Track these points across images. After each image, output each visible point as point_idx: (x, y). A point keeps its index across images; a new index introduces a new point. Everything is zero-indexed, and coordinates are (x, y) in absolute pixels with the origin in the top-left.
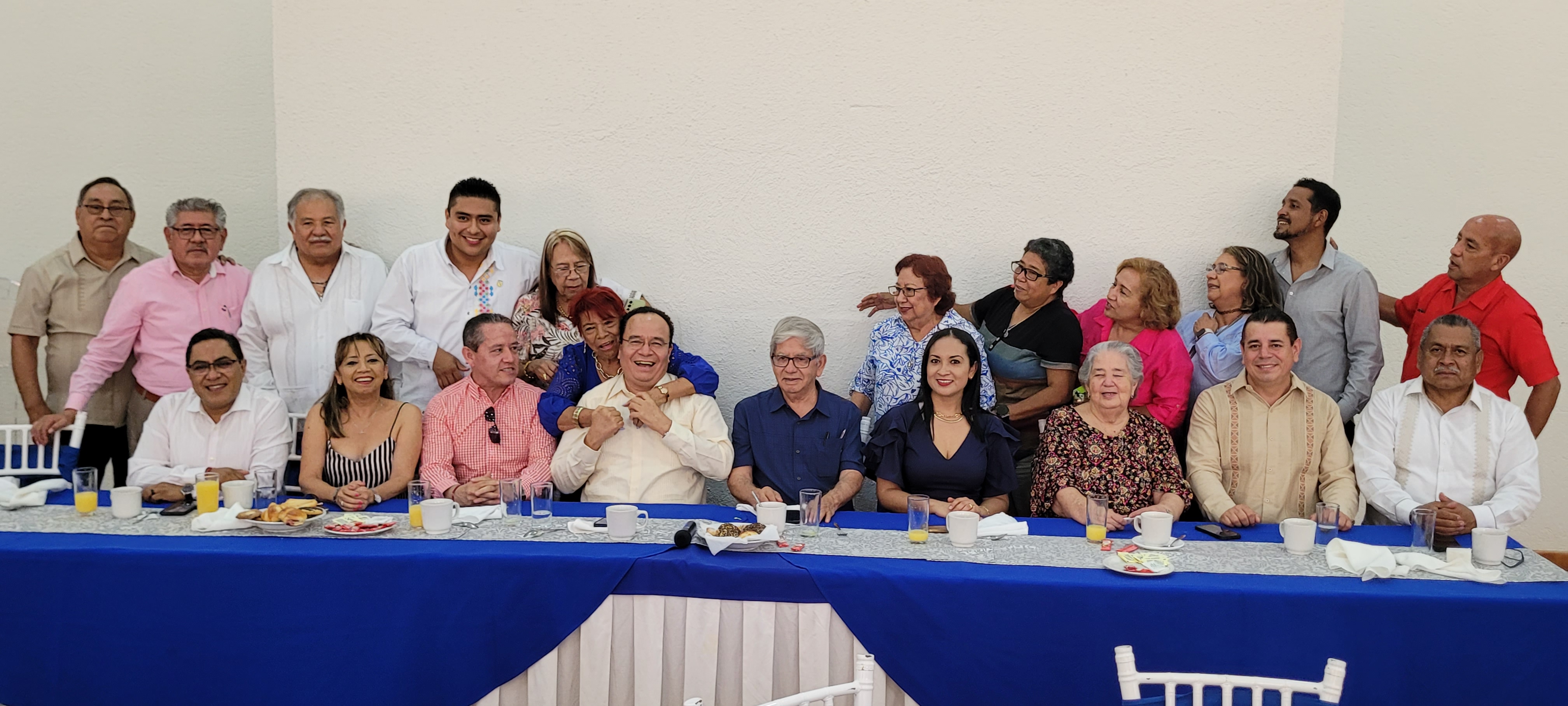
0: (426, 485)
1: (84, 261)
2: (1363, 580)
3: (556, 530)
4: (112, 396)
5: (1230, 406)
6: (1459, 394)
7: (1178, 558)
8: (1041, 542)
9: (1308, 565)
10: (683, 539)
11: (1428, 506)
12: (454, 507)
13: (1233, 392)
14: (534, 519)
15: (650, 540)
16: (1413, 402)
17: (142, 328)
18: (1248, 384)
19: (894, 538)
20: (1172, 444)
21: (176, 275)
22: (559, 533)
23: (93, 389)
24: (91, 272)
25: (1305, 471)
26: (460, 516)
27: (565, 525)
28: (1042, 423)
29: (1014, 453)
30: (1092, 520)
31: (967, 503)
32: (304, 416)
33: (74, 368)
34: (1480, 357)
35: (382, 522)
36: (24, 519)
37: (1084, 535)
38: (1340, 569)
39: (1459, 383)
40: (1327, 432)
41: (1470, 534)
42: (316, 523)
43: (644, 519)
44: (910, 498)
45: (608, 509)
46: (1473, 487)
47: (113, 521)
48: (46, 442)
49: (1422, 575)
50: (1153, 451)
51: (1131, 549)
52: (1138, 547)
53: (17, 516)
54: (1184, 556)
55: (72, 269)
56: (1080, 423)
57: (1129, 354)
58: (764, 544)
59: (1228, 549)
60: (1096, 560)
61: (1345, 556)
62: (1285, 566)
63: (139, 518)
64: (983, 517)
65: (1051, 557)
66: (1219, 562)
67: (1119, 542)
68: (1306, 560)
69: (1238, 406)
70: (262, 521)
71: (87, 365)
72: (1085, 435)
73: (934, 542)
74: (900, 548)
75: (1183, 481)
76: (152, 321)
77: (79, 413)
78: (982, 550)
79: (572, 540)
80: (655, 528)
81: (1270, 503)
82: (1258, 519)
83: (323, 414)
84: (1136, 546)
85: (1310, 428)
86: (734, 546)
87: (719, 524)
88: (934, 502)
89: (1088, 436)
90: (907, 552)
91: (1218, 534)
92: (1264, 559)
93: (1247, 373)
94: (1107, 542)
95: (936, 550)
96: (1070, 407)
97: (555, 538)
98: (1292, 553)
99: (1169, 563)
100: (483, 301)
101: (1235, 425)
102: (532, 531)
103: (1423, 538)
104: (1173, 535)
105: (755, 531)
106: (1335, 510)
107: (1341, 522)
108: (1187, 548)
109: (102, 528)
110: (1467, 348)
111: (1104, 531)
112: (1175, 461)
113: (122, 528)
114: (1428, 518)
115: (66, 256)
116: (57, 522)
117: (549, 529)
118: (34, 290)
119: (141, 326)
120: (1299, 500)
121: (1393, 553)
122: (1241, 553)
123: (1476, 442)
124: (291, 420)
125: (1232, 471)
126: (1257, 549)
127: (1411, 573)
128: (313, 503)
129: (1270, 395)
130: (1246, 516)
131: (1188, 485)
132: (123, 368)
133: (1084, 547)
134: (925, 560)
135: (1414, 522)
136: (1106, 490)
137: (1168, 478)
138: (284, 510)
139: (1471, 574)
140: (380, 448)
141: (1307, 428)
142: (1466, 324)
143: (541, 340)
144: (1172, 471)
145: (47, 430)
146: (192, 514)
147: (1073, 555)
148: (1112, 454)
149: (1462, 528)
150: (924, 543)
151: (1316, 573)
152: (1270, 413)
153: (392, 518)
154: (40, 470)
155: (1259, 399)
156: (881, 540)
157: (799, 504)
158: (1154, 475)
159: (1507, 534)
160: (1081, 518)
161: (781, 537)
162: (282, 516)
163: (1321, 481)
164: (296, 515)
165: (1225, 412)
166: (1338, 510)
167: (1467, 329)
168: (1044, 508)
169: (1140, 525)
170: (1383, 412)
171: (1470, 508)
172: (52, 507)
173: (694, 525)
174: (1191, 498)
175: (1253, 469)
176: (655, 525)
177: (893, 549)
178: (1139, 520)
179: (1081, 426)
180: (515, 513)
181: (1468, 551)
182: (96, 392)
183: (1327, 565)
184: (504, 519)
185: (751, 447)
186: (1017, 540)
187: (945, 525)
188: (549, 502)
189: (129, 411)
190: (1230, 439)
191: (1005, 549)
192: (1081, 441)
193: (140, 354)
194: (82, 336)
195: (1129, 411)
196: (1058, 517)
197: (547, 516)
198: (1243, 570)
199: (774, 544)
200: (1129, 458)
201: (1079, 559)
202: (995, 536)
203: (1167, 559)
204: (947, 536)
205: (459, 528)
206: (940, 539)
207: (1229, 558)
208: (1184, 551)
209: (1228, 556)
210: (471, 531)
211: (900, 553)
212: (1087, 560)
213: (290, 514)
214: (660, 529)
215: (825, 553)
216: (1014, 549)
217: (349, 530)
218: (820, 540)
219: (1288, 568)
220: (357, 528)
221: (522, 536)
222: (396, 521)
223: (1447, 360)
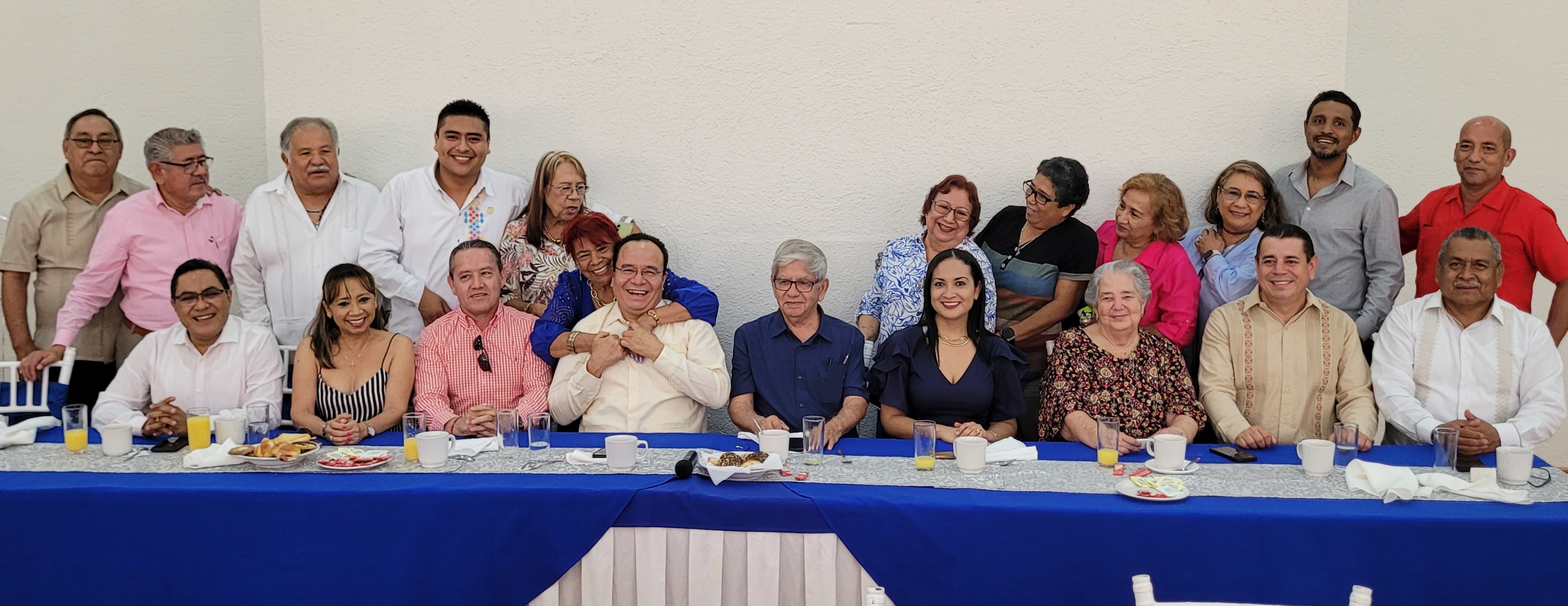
0: (421, 417)
1: (73, 195)
2: (1385, 502)
3: (554, 462)
4: (102, 332)
5: (1243, 324)
6: (1480, 310)
7: (1193, 482)
8: (1051, 467)
9: (1328, 488)
10: (684, 469)
11: (1450, 424)
12: (450, 439)
13: (1246, 308)
14: (532, 451)
15: (651, 471)
16: (1432, 317)
17: (129, 262)
18: (1261, 301)
19: (900, 465)
20: (1184, 365)
21: (161, 207)
22: (557, 465)
23: (81, 325)
24: (79, 206)
25: (1322, 390)
26: (456, 449)
27: (563, 457)
28: (1050, 345)
29: (1021, 376)
30: (1104, 442)
31: (974, 427)
32: (294, 348)
33: (62, 304)
34: (1501, 270)
35: (377, 456)
36: (13, 458)
37: (1095, 459)
38: (1361, 492)
39: (1480, 297)
40: (1344, 350)
41: (1495, 452)
42: (310, 457)
43: (644, 449)
44: (916, 424)
45: (608, 439)
46: (1497, 404)
47: (103, 459)
48: (34, 378)
49: (1445, 496)
50: (1164, 372)
51: (1144, 473)
52: (1151, 471)
53: (6, 456)
54: (1199, 479)
55: (60, 203)
56: (1090, 345)
57: (1136, 275)
58: (767, 473)
59: (1244, 471)
60: (1108, 485)
61: (1366, 478)
62: (1304, 489)
63: (130, 455)
64: (991, 442)
65: (1062, 482)
66: (1235, 485)
67: (1132, 466)
68: (1325, 482)
69: (1251, 324)
70: (255, 456)
71: (73, 301)
72: (1096, 358)
73: (941, 468)
74: (906, 475)
75: (1196, 403)
76: (140, 255)
77: (67, 348)
78: (990, 476)
79: (570, 471)
80: (655, 458)
81: (1287, 423)
82: (1275, 441)
83: (313, 347)
84: (1149, 470)
85: (1326, 346)
86: (736, 476)
87: (721, 453)
88: (940, 427)
89: (1098, 358)
90: (914, 480)
91: (1233, 456)
92: (1281, 481)
93: (1260, 289)
94: (1119, 467)
95: (943, 477)
96: (1079, 329)
97: (553, 470)
98: (1311, 475)
99: (1183, 487)
100: (474, 227)
101: (1249, 344)
102: (530, 463)
103: (1445, 459)
104: (1187, 458)
105: (758, 460)
106: (1354, 430)
107: (1361, 442)
108: (1201, 471)
109: (92, 466)
110: (1487, 262)
112: (1188, 382)
113: (113, 466)
114: (1450, 437)
115: (54, 191)
116: (47, 461)
117: (547, 461)
118: (24, 225)
119: (127, 260)
120: (1315, 421)
121: (1415, 474)
122: (1257, 476)
123: (1498, 357)
124: (282, 352)
125: (1246, 391)
126: (1274, 471)
127: (1434, 494)
128: (306, 437)
129: (1284, 313)
130: (1261, 438)
131: (1201, 406)
132: (111, 302)
133: (1096, 472)
134: (932, 487)
135: (1436, 440)
136: (1118, 413)
137: (1181, 400)
138: (277, 445)
139: (1497, 494)
140: (373, 379)
141: (1324, 346)
142: (1485, 236)
143: (529, 267)
144: (1185, 393)
145: (36, 366)
146: (184, 450)
147: (1084, 480)
148: (1123, 376)
149: (1486, 446)
150: (931, 470)
151: (1336, 496)
152: (1284, 330)
153: (387, 451)
154: (29, 407)
155: (1273, 316)
156: (887, 467)
157: (802, 431)
158: (1166, 398)
159: (1533, 453)
160: (1092, 443)
161: (784, 465)
162: (276, 451)
163: (1338, 400)
164: (289, 450)
165: (1239, 331)
166: (1357, 430)
167: (1488, 242)
168: (1052, 433)
169: (1153, 449)
170: (1403, 329)
171: (1495, 426)
172: (41, 445)
173: (695, 455)
174: (1205, 420)
175: (1268, 388)
176: (655, 456)
177: (900, 476)
179: (1091, 348)
180: (513, 444)
181: (1492, 471)
182: (83, 328)
183: (1347, 487)
184: (501, 451)
185: (751, 374)
186: (1026, 466)
187: (952, 450)
188: (546, 433)
189: (118, 347)
190: (1244, 358)
191: (1014, 474)
192: (1090, 363)
193: (127, 288)
194: (70, 271)
195: (1139, 332)
196: (1066, 441)
197: (545, 447)
198: (1260, 493)
199: (777, 473)
200: (1140, 380)
201: (1091, 484)
202: (1003, 462)
203: (1182, 483)
204: (954, 462)
205: (455, 461)
206: (947, 466)
207: (1245, 481)
208: (1197, 474)
209: (1244, 479)
210: (468, 463)
211: (907, 479)
212: (1100, 485)
213: (282, 449)
214: (660, 459)
215: (830, 481)
216: (1022, 474)
217: (344, 465)
218: (825, 468)
219: (1307, 490)
220: (351, 462)
221: (520, 469)
222: (390, 455)
223: (1467, 275)
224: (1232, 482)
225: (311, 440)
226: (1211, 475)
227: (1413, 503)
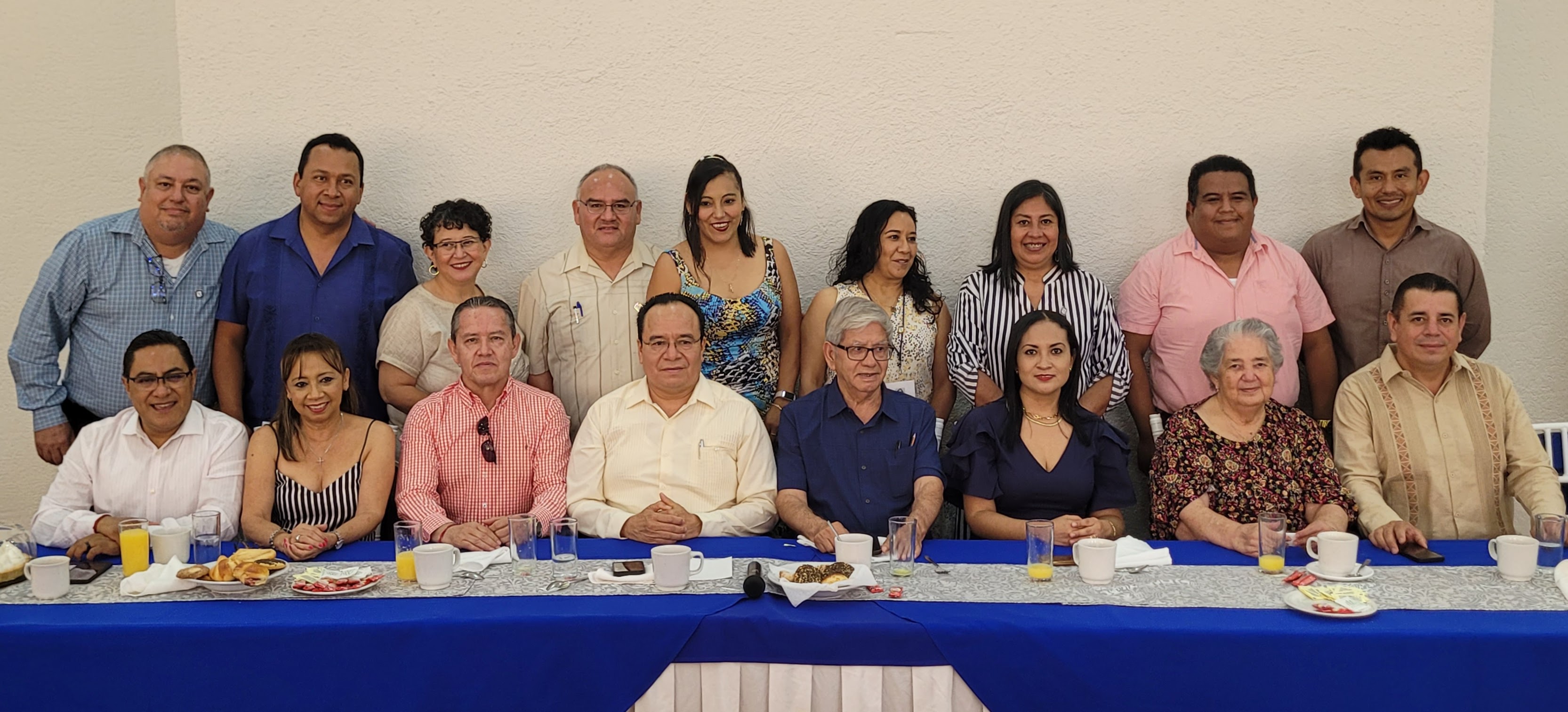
3: (584, 580)
8: (1191, 574)
9: (1537, 595)
10: (753, 587)
13: (1386, 378)
14: (555, 565)
15: (708, 590)
19: (1008, 575)
22: (585, 584)
27: (589, 572)
35: (365, 575)
50: (1299, 454)
51: (1308, 581)
52: (1317, 578)
54: (1378, 588)
58: (858, 591)
59: (1427, 576)
60: (1274, 597)
62: (1505, 598)
65: (1212, 594)
68: (1533, 588)
70: (212, 579)
73: (1060, 578)
84: (1313, 575)
86: (820, 595)
92: (1478, 588)
95: (1062, 589)
98: (1511, 579)
99: (1367, 599)
104: (1359, 560)
105: (842, 573)
108: (1377, 577)
112: (1329, 464)
122: (1446, 581)
126: (1467, 575)
133: (1249, 580)
137: (1322, 487)
138: (240, 566)
140: (347, 474)
144: (1327, 478)
146: (117, 571)
147: (1239, 591)
150: (1050, 581)
151: (1551, 607)
152: (1435, 403)
153: (376, 569)
156: (993, 579)
158: (1304, 485)
161: (873, 578)
162: (238, 573)
164: (254, 571)
169: (1315, 549)
180: (531, 557)
186: (1161, 573)
187: (1073, 556)
191: (1151, 584)
195: (1266, 405)
199: (869, 590)
200: (1271, 467)
201: (1253, 597)
202: (1132, 569)
204: (1074, 568)
205: (460, 581)
206: (1066, 574)
208: (1373, 580)
209: (1431, 585)
210: (477, 583)
212: (1261, 597)
213: (243, 568)
216: (1161, 584)
217: (323, 589)
218: (917, 581)
219: (1513, 600)
220: (333, 585)
221: (544, 589)
222: (377, 574)
224: (1420, 590)
226: (1391, 581)
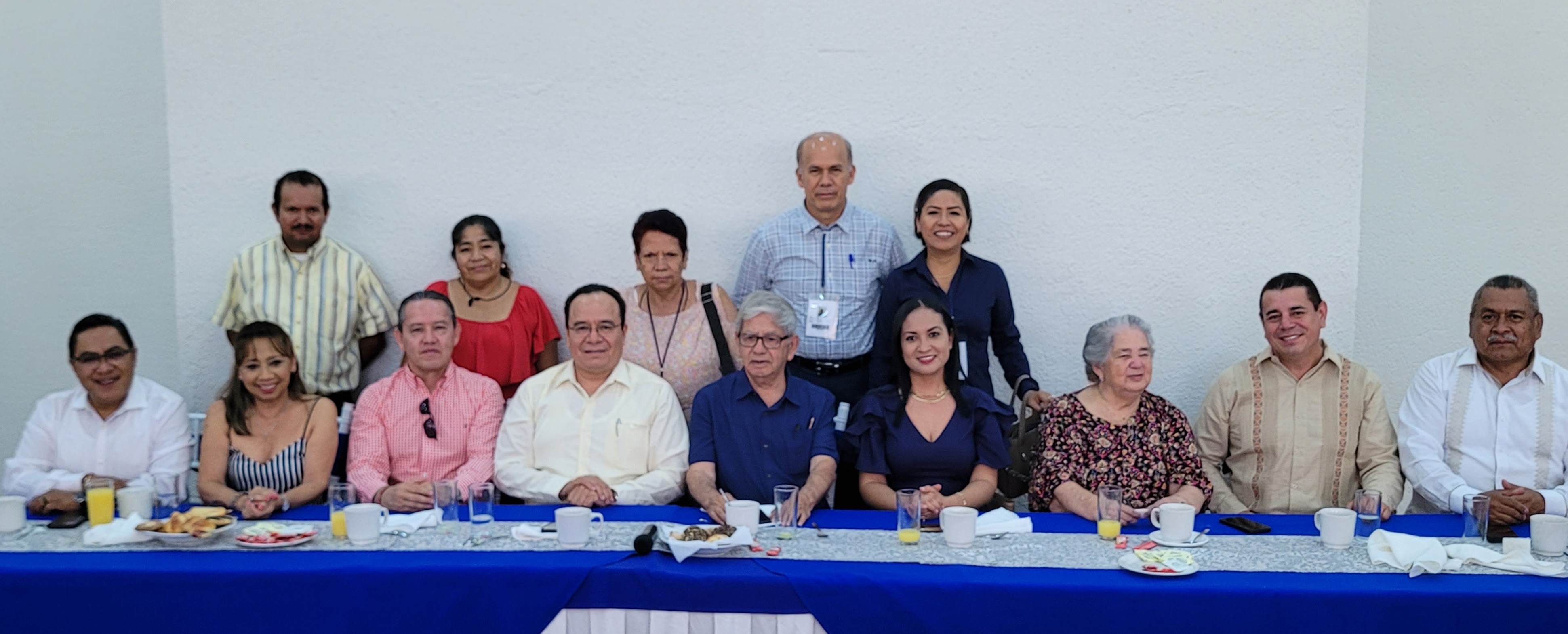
2: (1411, 576)
3: (498, 538)
5: (1252, 382)
6: (1519, 365)
7: (1203, 556)
8: (1047, 540)
10: (643, 544)
12: (383, 514)
13: (1257, 363)
15: (606, 547)
16: (1466, 374)
18: (1273, 354)
19: (881, 539)
22: (502, 541)
25: (1341, 454)
26: (389, 525)
27: (509, 532)
35: (301, 531)
37: (1094, 532)
38: (1385, 564)
39: (1516, 353)
42: (226, 534)
43: (599, 523)
46: (1537, 469)
49: (1476, 569)
50: (1167, 439)
51: (1149, 546)
52: (1157, 544)
54: (1208, 553)
56: (1084, 413)
58: (736, 549)
59: (1258, 543)
60: (1110, 560)
61: (1390, 550)
62: (1323, 562)
63: (24, 532)
66: (1248, 558)
67: (1134, 538)
68: (1346, 554)
69: (1261, 381)
70: (165, 532)
72: (1090, 427)
73: (927, 542)
74: (888, 550)
78: (981, 551)
79: (517, 548)
80: (611, 533)
81: (1298, 489)
84: (1154, 542)
85: (1344, 405)
86: (701, 552)
87: (684, 527)
89: (1093, 428)
90: (897, 555)
92: (1298, 554)
94: (1122, 539)
95: (930, 551)
97: (498, 546)
98: (1330, 547)
99: (1192, 561)
101: (1258, 404)
102: (471, 539)
103: (1475, 528)
105: (725, 534)
106: (1377, 498)
107: (1383, 511)
108: (1211, 544)
111: (1116, 526)
112: (1192, 449)
114: (1481, 506)
120: (1333, 487)
121: (1443, 545)
122: (1272, 548)
123: (1538, 418)
125: (1255, 456)
126: (1291, 543)
127: (1464, 567)
129: (1298, 368)
133: (1096, 545)
134: (918, 563)
136: (1116, 484)
137: (1184, 469)
139: (1532, 567)
140: (289, 449)
141: (1341, 405)
142: (1520, 284)
144: (1189, 461)
146: (83, 527)
147: (1084, 554)
148: (1121, 444)
149: (1519, 515)
150: (916, 544)
151: (1357, 570)
152: (1298, 389)
153: (312, 526)
156: (867, 542)
158: (1169, 467)
160: (1087, 513)
161: (755, 540)
162: (188, 527)
163: (1360, 467)
164: (203, 525)
165: (1247, 390)
166: (1380, 498)
167: (1523, 290)
169: (1158, 519)
170: (1432, 387)
171: (1543, 492)
173: (654, 529)
175: (1278, 451)
176: (611, 529)
177: (881, 551)
178: (1156, 512)
179: (1085, 417)
181: (1527, 541)
183: (1370, 560)
185: (713, 440)
186: (1020, 539)
188: (490, 506)
190: (1252, 419)
191: (1007, 548)
192: (1084, 433)
198: (1276, 567)
199: (747, 549)
200: (1141, 447)
201: (1091, 559)
202: (995, 535)
203: (1191, 557)
204: (941, 535)
205: (388, 537)
206: (934, 539)
207: (1259, 554)
208: (1206, 547)
209: (1258, 552)
210: (403, 540)
211: (889, 555)
212: (1101, 559)
213: (195, 524)
214: (617, 534)
215: (805, 557)
216: (1016, 549)
217: (264, 541)
218: (799, 542)
219: (1326, 564)
220: (273, 539)
221: (460, 545)
222: (316, 530)
223: (1502, 328)
224: (1245, 555)
225: (228, 514)
226: (1222, 548)
227: (1442, 577)
